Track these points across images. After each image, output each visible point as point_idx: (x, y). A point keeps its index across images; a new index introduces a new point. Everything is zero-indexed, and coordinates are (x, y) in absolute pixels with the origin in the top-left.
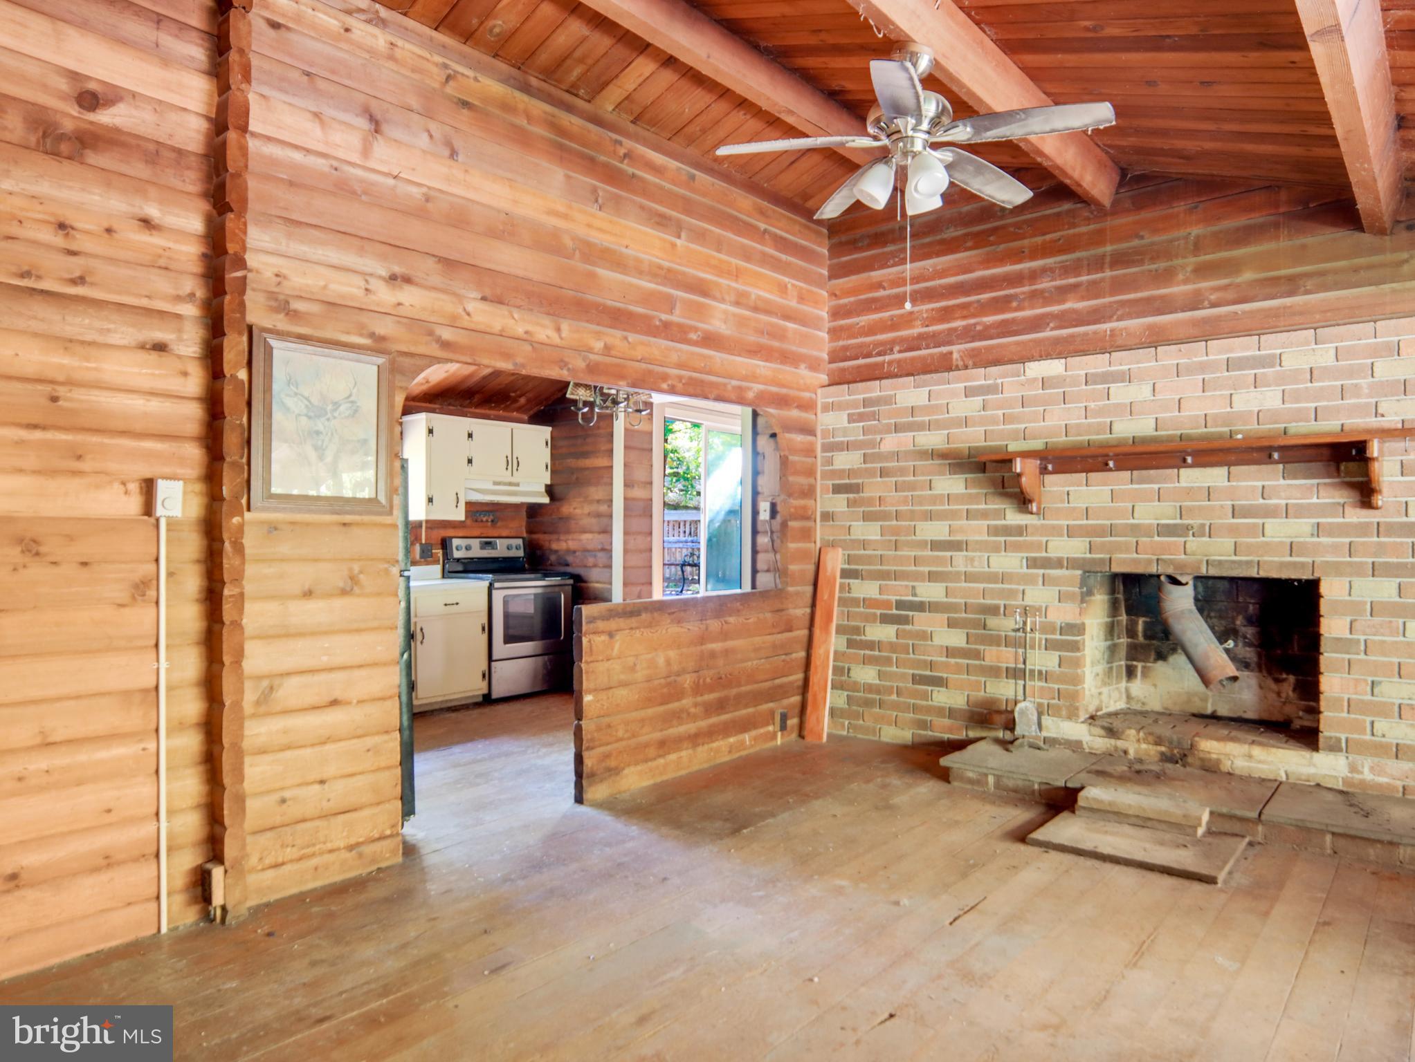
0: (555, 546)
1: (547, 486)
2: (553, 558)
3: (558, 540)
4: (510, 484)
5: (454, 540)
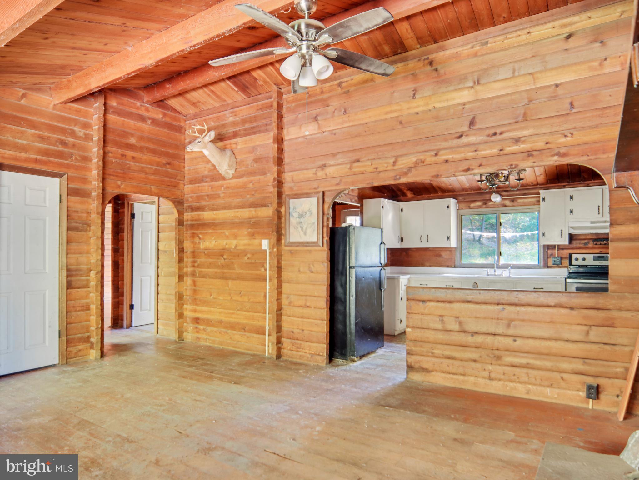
5: (573, 255)
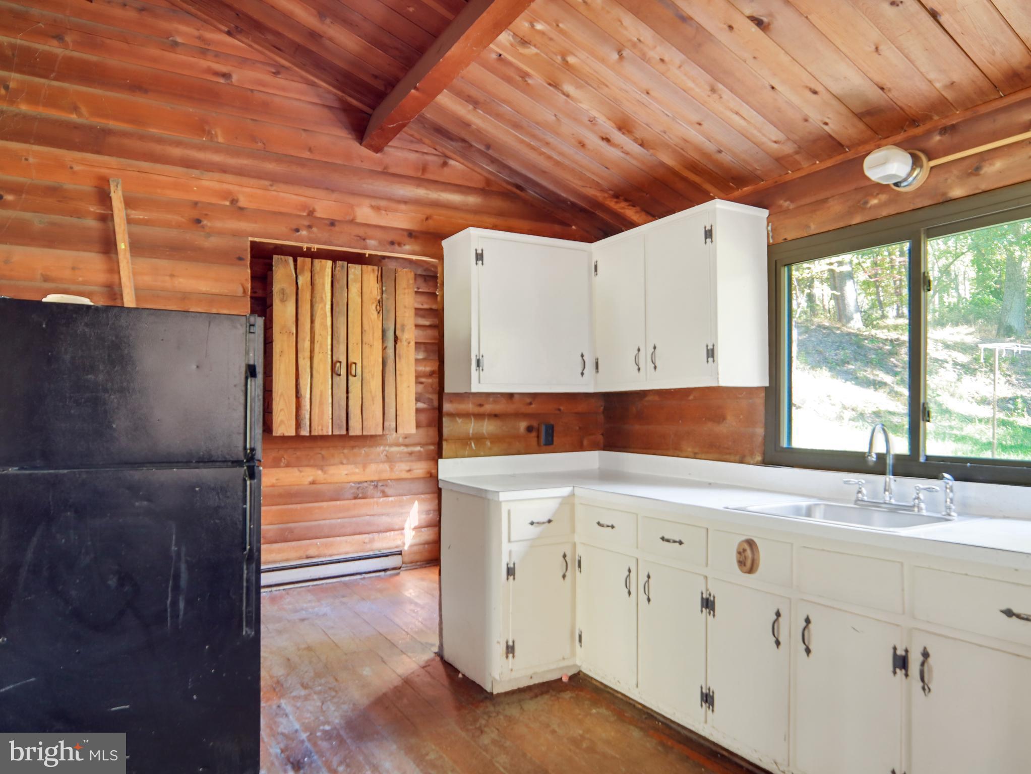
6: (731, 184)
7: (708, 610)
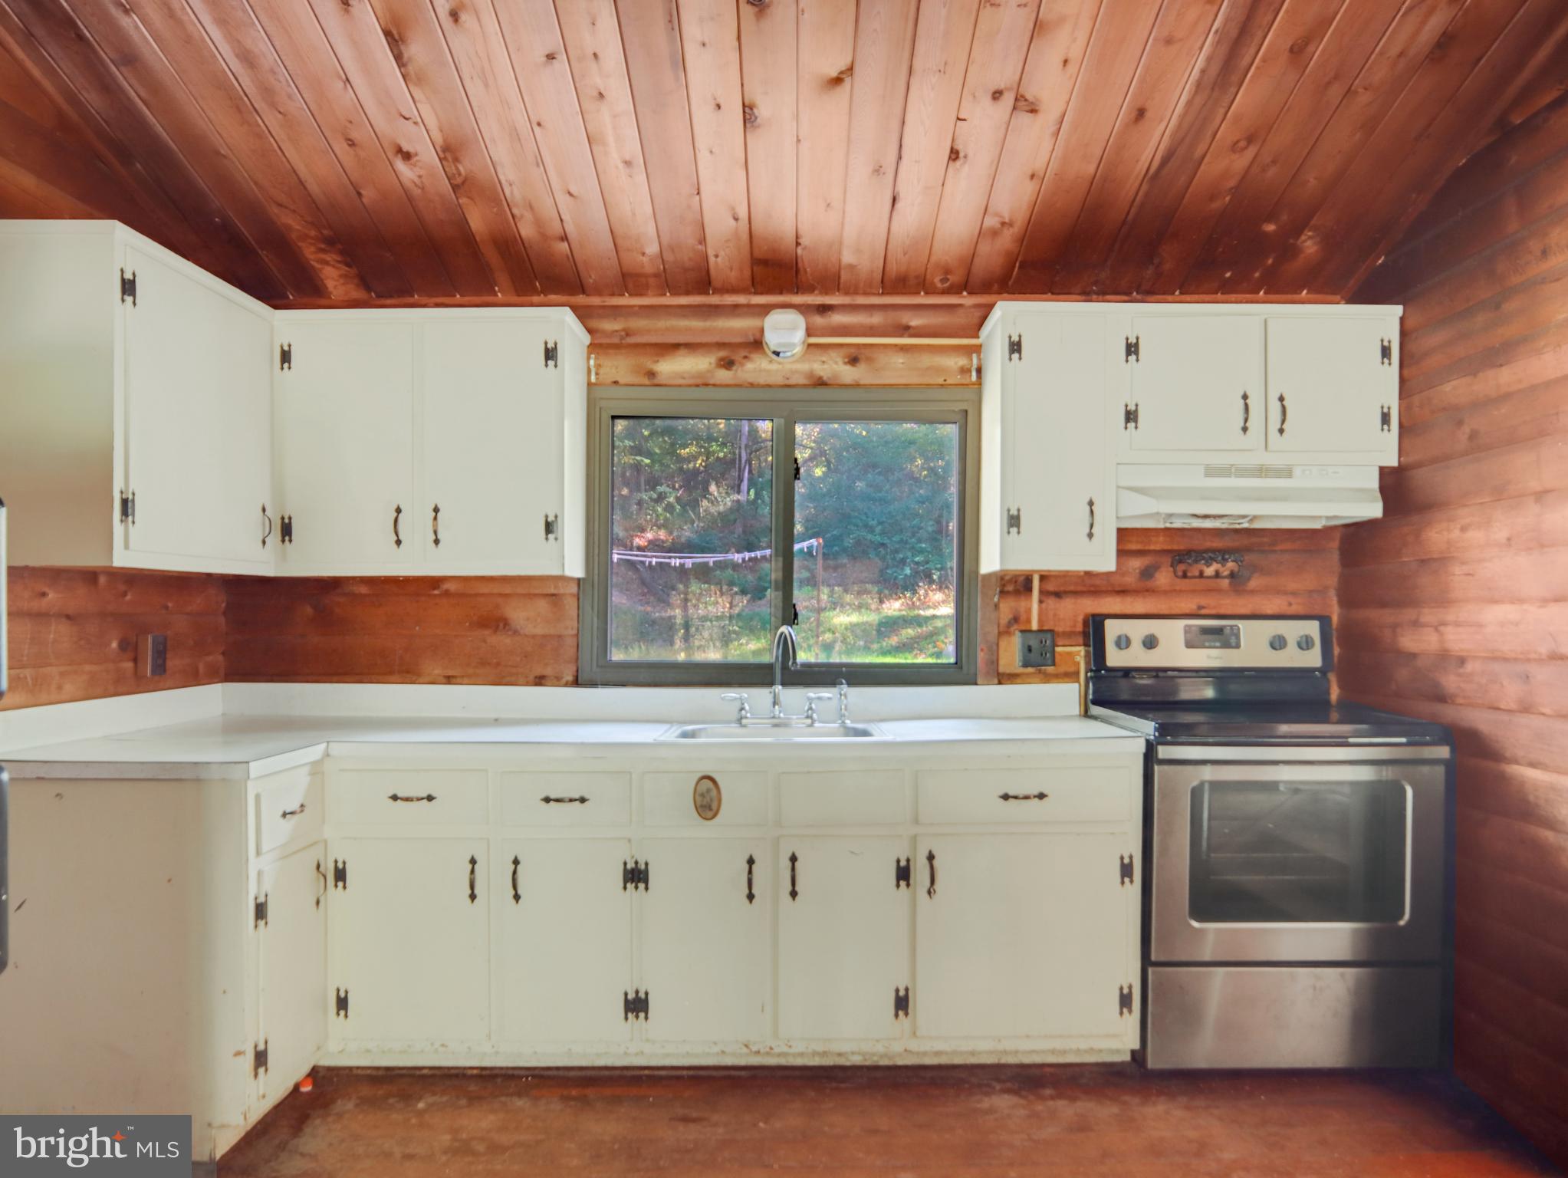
0: (1408, 642)
1: (1384, 472)
2: (1402, 674)
3: (1416, 624)
4: (1261, 471)
5: (1109, 624)
6: (537, 284)
7: (634, 885)
